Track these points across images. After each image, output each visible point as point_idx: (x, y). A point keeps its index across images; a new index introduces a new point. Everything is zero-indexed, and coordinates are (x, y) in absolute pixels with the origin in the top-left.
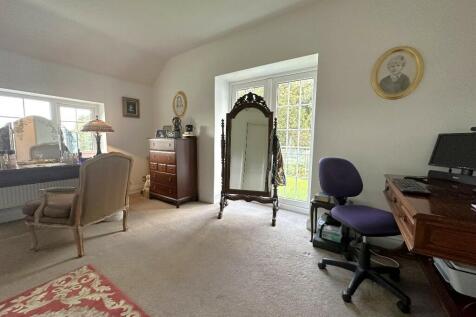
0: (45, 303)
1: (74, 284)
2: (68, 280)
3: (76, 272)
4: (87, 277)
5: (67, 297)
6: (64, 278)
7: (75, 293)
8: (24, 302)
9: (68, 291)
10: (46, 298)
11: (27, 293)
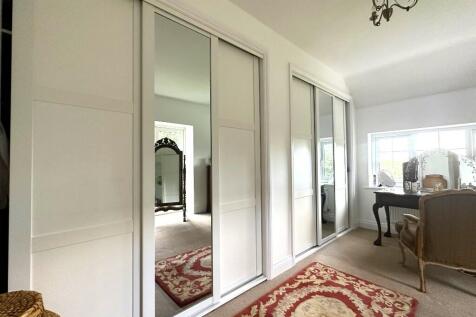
0: (366, 294)
1: (391, 300)
2: (391, 296)
3: (401, 297)
4: (403, 305)
5: (377, 303)
6: (391, 292)
7: (383, 305)
8: (361, 285)
9: (382, 301)
10: (370, 293)
11: (367, 283)
